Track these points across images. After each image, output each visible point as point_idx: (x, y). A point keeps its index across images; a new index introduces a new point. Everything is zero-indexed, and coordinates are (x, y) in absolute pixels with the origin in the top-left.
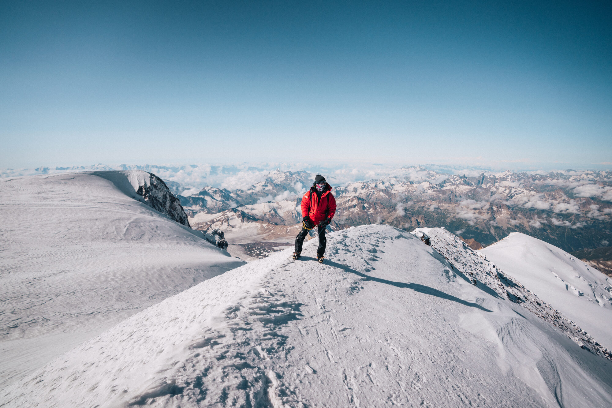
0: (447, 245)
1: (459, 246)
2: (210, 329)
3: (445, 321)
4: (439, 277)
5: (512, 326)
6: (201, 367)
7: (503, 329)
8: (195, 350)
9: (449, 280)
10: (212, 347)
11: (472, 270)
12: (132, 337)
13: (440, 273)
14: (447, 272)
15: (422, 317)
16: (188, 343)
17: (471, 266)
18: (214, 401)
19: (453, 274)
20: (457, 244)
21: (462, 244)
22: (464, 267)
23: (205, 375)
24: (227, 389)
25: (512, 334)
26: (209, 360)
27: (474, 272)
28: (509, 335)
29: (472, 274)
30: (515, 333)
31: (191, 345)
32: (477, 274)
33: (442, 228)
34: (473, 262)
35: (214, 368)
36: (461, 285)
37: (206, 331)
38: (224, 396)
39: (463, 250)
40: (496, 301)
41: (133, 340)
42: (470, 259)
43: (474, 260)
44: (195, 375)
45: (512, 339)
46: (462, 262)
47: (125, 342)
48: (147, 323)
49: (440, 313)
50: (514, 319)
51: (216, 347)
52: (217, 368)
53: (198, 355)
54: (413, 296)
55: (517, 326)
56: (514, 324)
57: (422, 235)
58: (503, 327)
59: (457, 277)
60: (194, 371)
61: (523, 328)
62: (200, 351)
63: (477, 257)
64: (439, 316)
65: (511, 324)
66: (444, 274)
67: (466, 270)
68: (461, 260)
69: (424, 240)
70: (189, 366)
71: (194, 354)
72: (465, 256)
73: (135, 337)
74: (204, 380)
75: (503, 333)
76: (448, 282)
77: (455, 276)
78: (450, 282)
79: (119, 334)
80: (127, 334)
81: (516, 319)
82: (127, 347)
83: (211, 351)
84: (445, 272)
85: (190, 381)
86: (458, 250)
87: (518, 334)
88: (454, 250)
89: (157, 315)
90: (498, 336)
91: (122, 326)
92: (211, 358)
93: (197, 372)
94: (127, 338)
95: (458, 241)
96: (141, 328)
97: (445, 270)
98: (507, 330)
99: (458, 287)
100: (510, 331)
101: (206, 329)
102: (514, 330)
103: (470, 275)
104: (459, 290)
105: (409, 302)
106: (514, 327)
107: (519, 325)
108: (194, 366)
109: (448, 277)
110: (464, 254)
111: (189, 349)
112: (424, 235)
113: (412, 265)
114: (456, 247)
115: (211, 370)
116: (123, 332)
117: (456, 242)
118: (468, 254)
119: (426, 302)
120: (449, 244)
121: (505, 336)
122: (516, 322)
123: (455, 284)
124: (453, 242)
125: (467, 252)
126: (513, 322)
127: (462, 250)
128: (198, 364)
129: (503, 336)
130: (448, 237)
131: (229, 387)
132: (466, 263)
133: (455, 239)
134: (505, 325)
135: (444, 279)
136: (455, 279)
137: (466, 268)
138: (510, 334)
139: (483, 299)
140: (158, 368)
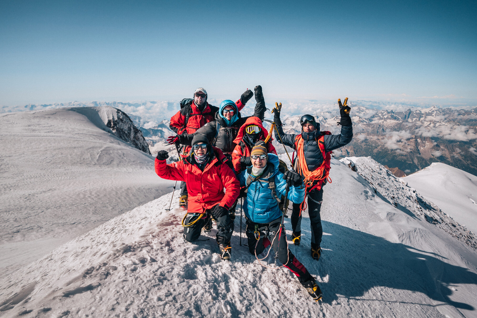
0: (372, 172)
1: (384, 173)
2: (174, 215)
3: (356, 226)
4: (358, 196)
5: (413, 233)
6: (169, 236)
7: (405, 234)
8: (164, 227)
9: (367, 198)
10: (176, 226)
11: (394, 194)
12: (114, 231)
13: (360, 193)
14: (366, 192)
15: (337, 221)
16: (160, 222)
17: (393, 191)
18: (179, 254)
19: (372, 194)
20: (381, 171)
21: (386, 172)
22: (387, 191)
23: (172, 241)
24: (187, 249)
25: (412, 239)
26: (174, 233)
27: (396, 196)
28: (408, 239)
29: (394, 197)
30: (415, 238)
31: (162, 224)
32: (398, 198)
33: (369, 157)
34: (395, 187)
35: (178, 237)
36: (377, 203)
37: (171, 216)
38: (185, 253)
39: (387, 177)
40: (406, 216)
41: (115, 233)
42: (393, 185)
43: (396, 186)
44: (165, 240)
45: (411, 242)
46: (385, 187)
47: (109, 234)
48: (124, 222)
49: (353, 220)
50: (418, 229)
51: (178, 226)
52: (180, 238)
53: (166, 229)
54: (332, 207)
55: (419, 234)
56: (416, 232)
57: (349, 163)
58: (405, 233)
59: (375, 196)
60: (165, 237)
61: (424, 236)
62: (168, 227)
63: (399, 183)
64: (351, 222)
65: (414, 231)
66: (363, 193)
67: (388, 194)
68: (384, 186)
69: (351, 167)
70: (161, 235)
71: (164, 229)
72: (388, 182)
73: (116, 231)
74: (171, 243)
75: (404, 237)
76: (366, 199)
77: (373, 196)
78: (368, 200)
79: (103, 231)
80: (110, 229)
81: (419, 229)
82: (111, 237)
83: (175, 228)
84: (364, 192)
85: (163, 242)
86: (382, 177)
87: (417, 239)
88: (379, 176)
89: (130, 218)
90: (399, 239)
91: (104, 226)
92: (175, 232)
93: (167, 238)
94: (110, 231)
95: (382, 169)
96: (120, 225)
97: (364, 191)
98: (408, 236)
99: (374, 204)
100: (411, 237)
101: (171, 215)
102: (415, 236)
103: (391, 198)
104: (375, 206)
105: (328, 211)
106: (416, 234)
107: (420, 233)
108: (164, 235)
109: (367, 197)
110: (387, 180)
111: (161, 226)
112: (351, 163)
113: (335, 185)
114: (381, 174)
115: (176, 239)
116: (106, 229)
117: (381, 169)
118: (391, 180)
119: (343, 211)
120: (374, 172)
121: (405, 239)
122: (418, 231)
123: (371, 202)
124: (378, 170)
125: (390, 179)
126: (415, 231)
127: (385, 177)
128: (167, 234)
129: (403, 239)
130: (374, 165)
131: (188, 248)
132: (389, 188)
133: (380, 167)
134: (407, 232)
135: (363, 197)
136: (373, 198)
137: (388, 192)
138: (410, 238)
139: (394, 214)
140: (142, 234)
